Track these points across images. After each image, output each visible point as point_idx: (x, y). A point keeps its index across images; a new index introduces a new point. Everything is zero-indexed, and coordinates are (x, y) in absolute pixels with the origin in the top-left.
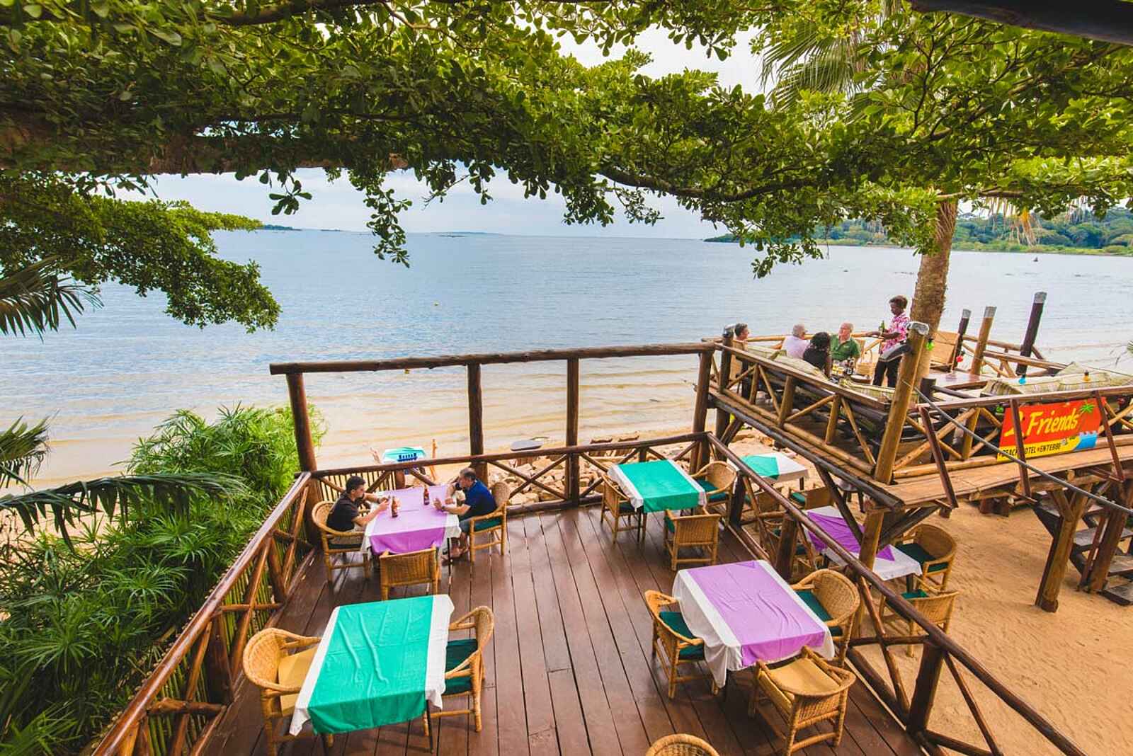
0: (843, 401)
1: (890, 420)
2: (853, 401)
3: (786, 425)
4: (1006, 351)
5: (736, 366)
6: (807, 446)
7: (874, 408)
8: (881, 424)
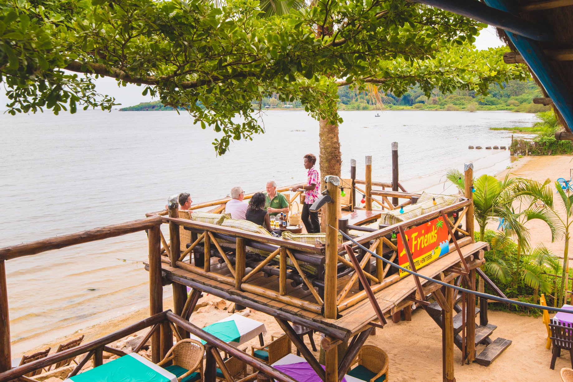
0: (288, 252)
1: (327, 261)
2: (296, 251)
3: (244, 286)
4: (383, 189)
5: (185, 236)
6: (265, 301)
7: (314, 254)
8: (320, 267)
